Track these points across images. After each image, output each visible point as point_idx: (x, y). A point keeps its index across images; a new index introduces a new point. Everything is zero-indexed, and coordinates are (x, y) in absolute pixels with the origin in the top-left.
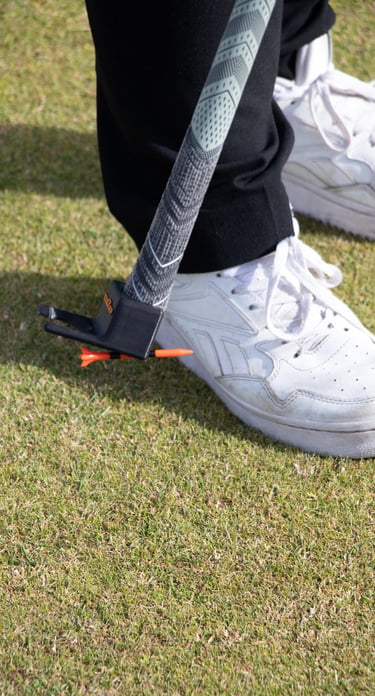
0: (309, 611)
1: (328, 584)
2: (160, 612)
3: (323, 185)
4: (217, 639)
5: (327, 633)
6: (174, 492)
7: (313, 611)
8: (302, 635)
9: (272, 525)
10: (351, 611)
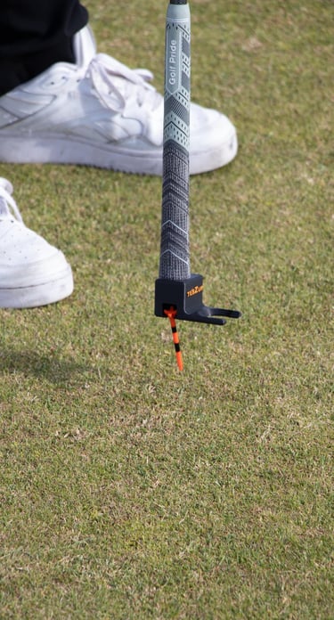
0: (142, 422)
1: (161, 406)
2: (35, 418)
3: (104, 140)
4: (70, 435)
5: (150, 435)
6: (69, 346)
7: (145, 422)
8: (131, 435)
9: (133, 370)
10: (172, 423)
